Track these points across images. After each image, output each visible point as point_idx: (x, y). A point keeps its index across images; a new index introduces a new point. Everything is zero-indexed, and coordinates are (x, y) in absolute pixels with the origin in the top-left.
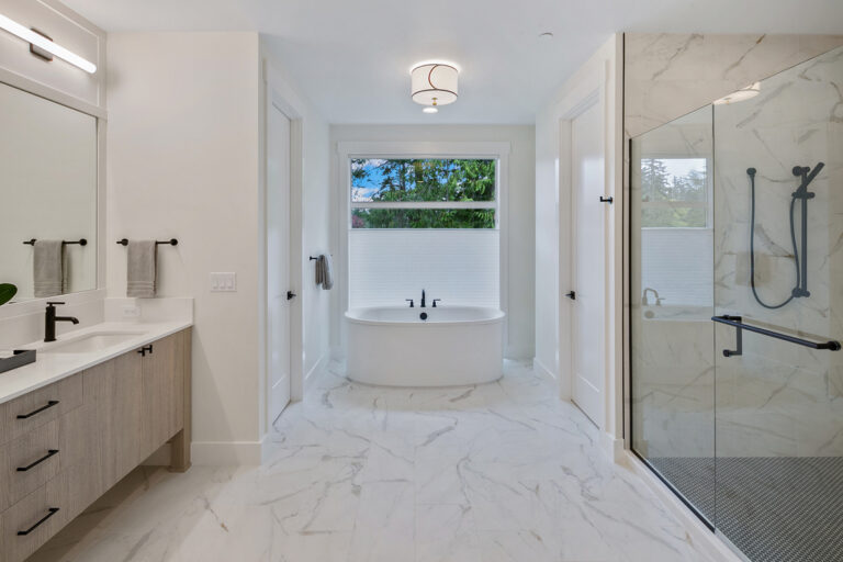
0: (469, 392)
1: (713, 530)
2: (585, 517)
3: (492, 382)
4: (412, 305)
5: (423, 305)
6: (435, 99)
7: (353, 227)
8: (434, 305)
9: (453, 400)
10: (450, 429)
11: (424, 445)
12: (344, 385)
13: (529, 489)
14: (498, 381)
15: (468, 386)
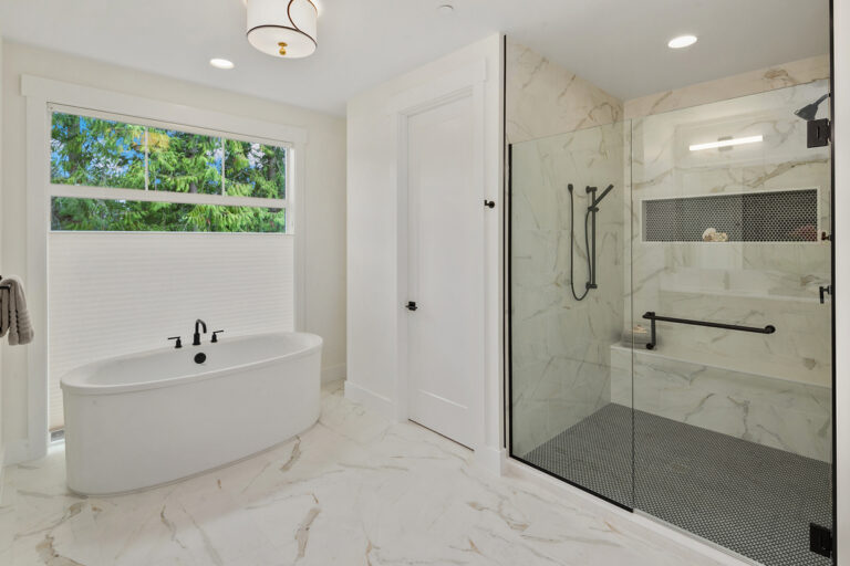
0: (296, 447)
1: (631, 511)
2: (537, 554)
3: (313, 426)
4: (178, 345)
5: (197, 341)
6: (283, 44)
7: (53, 229)
8: (214, 339)
9: (285, 468)
10: (315, 513)
11: (301, 555)
12: (74, 510)
13: (467, 550)
14: (318, 421)
15: (290, 440)
